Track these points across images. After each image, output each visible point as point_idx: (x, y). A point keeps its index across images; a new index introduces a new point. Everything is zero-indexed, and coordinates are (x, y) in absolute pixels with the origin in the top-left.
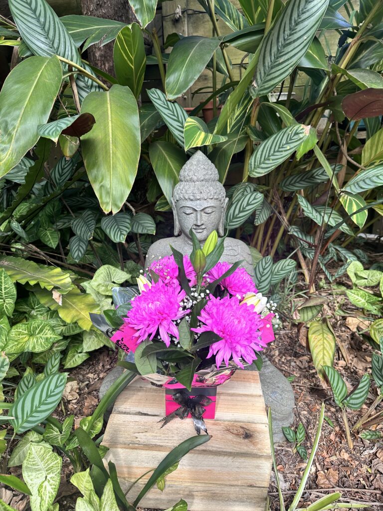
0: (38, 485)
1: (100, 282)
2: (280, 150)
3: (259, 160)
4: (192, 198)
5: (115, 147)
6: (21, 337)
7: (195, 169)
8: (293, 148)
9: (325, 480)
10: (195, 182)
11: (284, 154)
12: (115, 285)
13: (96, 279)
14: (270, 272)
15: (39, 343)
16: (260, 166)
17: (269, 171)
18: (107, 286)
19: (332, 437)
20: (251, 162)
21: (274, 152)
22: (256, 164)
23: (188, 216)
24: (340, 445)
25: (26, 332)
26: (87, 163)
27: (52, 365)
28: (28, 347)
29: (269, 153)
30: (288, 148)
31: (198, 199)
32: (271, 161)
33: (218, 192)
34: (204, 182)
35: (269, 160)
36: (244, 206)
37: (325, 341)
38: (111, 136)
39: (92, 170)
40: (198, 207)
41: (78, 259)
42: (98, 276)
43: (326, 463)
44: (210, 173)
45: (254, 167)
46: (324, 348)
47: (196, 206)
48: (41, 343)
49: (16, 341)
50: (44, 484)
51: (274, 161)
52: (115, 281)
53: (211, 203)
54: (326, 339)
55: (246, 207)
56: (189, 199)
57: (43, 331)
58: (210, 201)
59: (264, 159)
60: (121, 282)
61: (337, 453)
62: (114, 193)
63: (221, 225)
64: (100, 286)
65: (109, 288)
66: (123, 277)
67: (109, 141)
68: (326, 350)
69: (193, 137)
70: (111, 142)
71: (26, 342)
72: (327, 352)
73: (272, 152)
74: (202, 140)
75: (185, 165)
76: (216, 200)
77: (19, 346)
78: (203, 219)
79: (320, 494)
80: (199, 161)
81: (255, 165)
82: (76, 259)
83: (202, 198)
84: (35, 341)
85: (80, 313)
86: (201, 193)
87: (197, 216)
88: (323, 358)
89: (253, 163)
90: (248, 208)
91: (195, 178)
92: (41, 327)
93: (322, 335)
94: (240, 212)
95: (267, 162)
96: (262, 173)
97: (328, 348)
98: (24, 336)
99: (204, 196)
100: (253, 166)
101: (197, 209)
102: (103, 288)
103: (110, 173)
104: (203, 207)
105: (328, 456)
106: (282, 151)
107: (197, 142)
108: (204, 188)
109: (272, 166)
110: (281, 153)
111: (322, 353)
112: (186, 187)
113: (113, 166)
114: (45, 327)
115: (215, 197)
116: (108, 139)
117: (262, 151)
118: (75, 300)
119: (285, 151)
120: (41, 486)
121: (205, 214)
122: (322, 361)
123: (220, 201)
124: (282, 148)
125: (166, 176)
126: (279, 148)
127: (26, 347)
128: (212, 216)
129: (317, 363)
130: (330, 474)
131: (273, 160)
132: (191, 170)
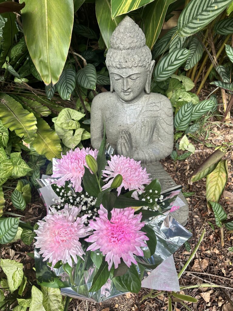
0: (12, 274)
1: (63, 122)
2: (209, 9)
3: (187, 18)
4: (118, 66)
5: (50, 19)
6: (8, 167)
7: (122, 38)
8: (220, 8)
9: (199, 266)
10: (121, 50)
11: (211, 14)
12: (75, 121)
13: (59, 120)
14: (190, 114)
15: (20, 170)
16: (188, 25)
17: (194, 32)
18: (68, 123)
19: (211, 237)
20: (180, 20)
21: (202, 11)
22: (185, 22)
23: (117, 81)
24: (215, 243)
25: (11, 164)
26: (27, 37)
27: (36, 176)
28: (14, 173)
29: (197, 12)
30: (216, 8)
31: (124, 68)
32: (198, 22)
33: (142, 60)
34: (130, 50)
35: (196, 19)
36: (173, 61)
37: (219, 178)
38: (46, 8)
39: (31, 47)
40: (124, 74)
41: (50, 98)
42: (61, 117)
43: (202, 254)
44: (136, 41)
45: (183, 26)
46: (217, 184)
47: (122, 73)
48: (21, 171)
49: (5, 170)
50: (16, 272)
51: (201, 22)
52: (74, 119)
53: (136, 71)
54: (220, 177)
55: (174, 61)
56: (116, 67)
57: (20, 164)
58: (135, 69)
59: (193, 18)
60: (78, 120)
61: (212, 248)
62: (52, 67)
63: (147, 85)
64: (63, 124)
65: (70, 124)
66: (79, 116)
67: (45, 13)
68: (218, 185)
69: (121, 2)
70: (46, 14)
71: (12, 170)
72: (219, 187)
73: (200, 11)
74: (129, 6)
75: (114, 32)
76: (140, 68)
77: (7, 173)
78: (129, 84)
79: (192, 275)
80: (126, 28)
81: (183, 23)
82: (49, 97)
83: (128, 67)
84: (18, 169)
85: (48, 147)
86: (126, 62)
87: (123, 82)
88: (215, 191)
89: (182, 22)
90: (175, 63)
91: (121, 47)
92: (19, 162)
93: (218, 173)
94: (168, 66)
95: (194, 21)
96: (188, 33)
97: (220, 184)
98: (10, 166)
99: (129, 64)
100: (181, 24)
101: (123, 77)
102: (66, 125)
103: (47, 47)
104: (129, 75)
105: (205, 249)
106: (209, 11)
107: (124, 8)
108: (129, 57)
109: (198, 27)
110: (209, 13)
111: (214, 187)
112: (115, 55)
113: (48, 40)
114: (21, 162)
115: (139, 65)
116: (43, 11)
117: (191, 9)
118: (45, 136)
119: (213, 11)
120: (14, 274)
121: (130, 80)
122: (213, 193)
123: (145, 67)
124: (211, 7)
125: (108, 30)
126: (207, 7)
127: (12, 173)
128: (137, 81)
129: (209, 194)
130: (203, 263)
131: (200, 20)
132: (119, 38)
